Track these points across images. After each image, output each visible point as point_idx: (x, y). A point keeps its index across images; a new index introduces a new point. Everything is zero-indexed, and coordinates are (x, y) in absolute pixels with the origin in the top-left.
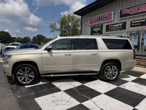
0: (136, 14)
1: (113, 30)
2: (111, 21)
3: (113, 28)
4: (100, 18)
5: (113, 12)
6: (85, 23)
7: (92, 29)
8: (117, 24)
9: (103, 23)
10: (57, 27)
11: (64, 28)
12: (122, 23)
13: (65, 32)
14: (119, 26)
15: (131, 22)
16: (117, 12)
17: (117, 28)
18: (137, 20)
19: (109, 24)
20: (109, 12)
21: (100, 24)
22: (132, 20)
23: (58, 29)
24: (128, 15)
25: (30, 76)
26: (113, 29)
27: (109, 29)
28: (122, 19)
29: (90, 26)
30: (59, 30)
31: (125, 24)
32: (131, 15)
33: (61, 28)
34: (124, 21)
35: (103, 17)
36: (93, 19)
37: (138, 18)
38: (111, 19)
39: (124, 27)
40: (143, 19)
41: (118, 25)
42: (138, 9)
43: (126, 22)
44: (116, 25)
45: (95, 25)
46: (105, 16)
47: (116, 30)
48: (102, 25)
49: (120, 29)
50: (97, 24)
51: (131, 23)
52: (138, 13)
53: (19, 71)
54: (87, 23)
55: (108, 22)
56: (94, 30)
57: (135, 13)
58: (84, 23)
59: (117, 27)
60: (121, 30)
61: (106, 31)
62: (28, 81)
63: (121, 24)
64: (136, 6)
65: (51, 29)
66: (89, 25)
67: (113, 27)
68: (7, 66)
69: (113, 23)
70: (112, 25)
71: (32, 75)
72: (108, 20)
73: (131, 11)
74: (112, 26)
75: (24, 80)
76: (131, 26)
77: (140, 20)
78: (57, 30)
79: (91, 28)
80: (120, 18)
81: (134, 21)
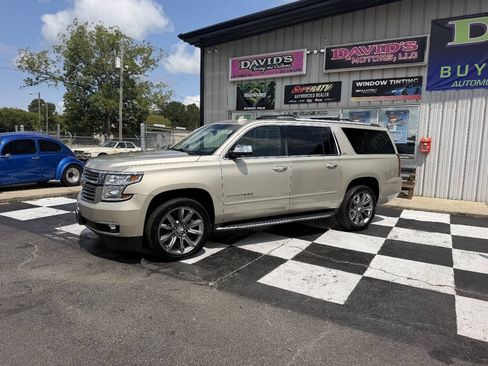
0: (366, 64)
1: (306, 102)
2: (300, 76)
3: (306, 96)
4: (267, 61)
5: (306, 52)
6: (216, 73)
7: (240, 93)
8: (317, 85)
9: (274, 78)
10: (52, 69)
11: (85, 74)
12: (329, 83)
13: (88, 88)
14: (323, 91)
15: (354, 82)
16: (315, 52)
17: (317, 95)
18: (367, 81)
19: (293, 84)
20: (293, 49)
21: (266, 79)
22: (356, 77)
23: (57, 75)
24: (347, 64)
25: (191, 231)
26: (305, 99)
27: (293, 98)
28: (329, 74)
29: (234, 82)
30: (61, 79)
31: (337, 86)
32: (356, 65)
33: (70, 73)
34: (335, 79)
35: (278, 60)
36: (246, 65)
37: (371, 75)
38: (300, 70)
39: (335, 94)
40: (382, 80)
41: (319, 89)
42: (372, 54)
43: (340, 83)
44: (313, 89)
45: (250, 80)
46: (283, 60)
47: (314, 102)
48: (272, 85)
49: (324, 100)
50: (258, 80)
51: (355, 87)
52: (372, 64)
53: (164, 219)
54: (223, 73)
55: (291, 77)
56: (246, 95)
57: (364, 61)
58: (213, 71)
59: (316, 92)
60: (327, 101)
61: (286, 102)
62: (186, 245)
63: (328, 87)
64: (366, 45)
65: (27, 75)
66: (230, 80)
67: (304, 92)
68: (127, 206)
69: (304, 81)
70: (302, 86)
71: (197, 228)
72: (291, 71)
73: (355, 56)
74: (304, 89)
75: (177, 246)
76: (354, 95)
77: (375, 81)
78: (54, 78)
79: (238, 88)
80: (325, 71)
81: (361, 81)
